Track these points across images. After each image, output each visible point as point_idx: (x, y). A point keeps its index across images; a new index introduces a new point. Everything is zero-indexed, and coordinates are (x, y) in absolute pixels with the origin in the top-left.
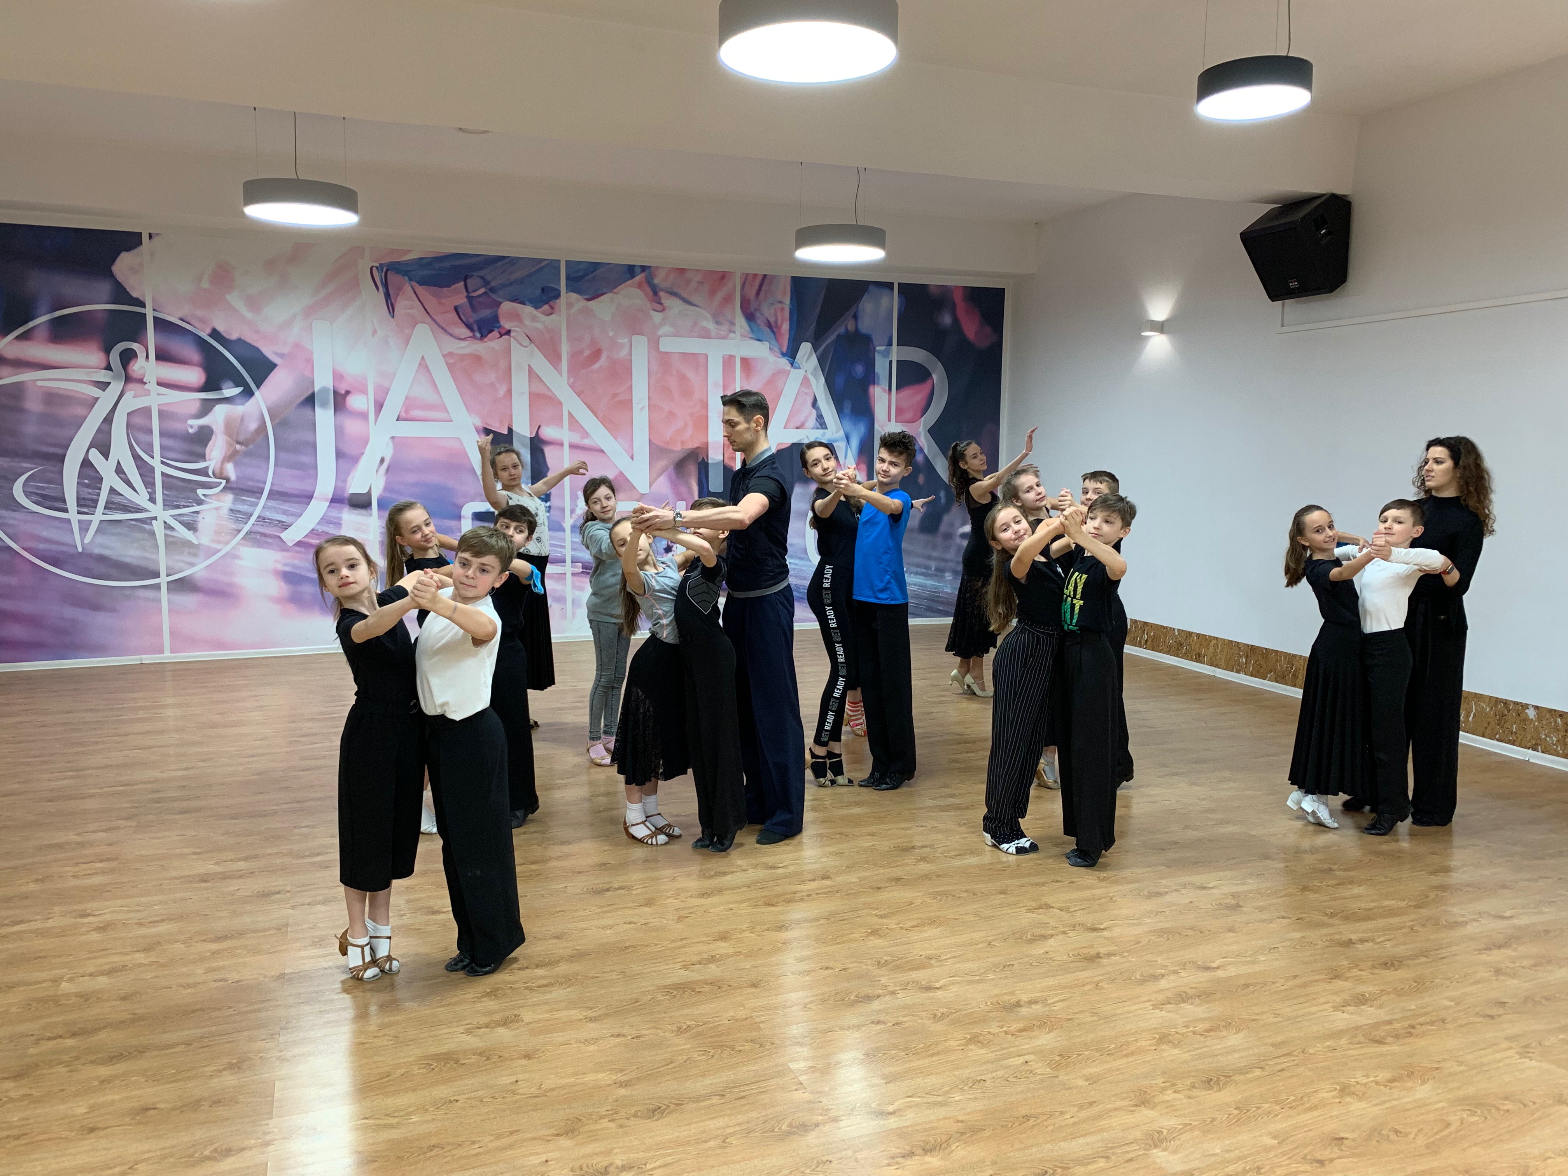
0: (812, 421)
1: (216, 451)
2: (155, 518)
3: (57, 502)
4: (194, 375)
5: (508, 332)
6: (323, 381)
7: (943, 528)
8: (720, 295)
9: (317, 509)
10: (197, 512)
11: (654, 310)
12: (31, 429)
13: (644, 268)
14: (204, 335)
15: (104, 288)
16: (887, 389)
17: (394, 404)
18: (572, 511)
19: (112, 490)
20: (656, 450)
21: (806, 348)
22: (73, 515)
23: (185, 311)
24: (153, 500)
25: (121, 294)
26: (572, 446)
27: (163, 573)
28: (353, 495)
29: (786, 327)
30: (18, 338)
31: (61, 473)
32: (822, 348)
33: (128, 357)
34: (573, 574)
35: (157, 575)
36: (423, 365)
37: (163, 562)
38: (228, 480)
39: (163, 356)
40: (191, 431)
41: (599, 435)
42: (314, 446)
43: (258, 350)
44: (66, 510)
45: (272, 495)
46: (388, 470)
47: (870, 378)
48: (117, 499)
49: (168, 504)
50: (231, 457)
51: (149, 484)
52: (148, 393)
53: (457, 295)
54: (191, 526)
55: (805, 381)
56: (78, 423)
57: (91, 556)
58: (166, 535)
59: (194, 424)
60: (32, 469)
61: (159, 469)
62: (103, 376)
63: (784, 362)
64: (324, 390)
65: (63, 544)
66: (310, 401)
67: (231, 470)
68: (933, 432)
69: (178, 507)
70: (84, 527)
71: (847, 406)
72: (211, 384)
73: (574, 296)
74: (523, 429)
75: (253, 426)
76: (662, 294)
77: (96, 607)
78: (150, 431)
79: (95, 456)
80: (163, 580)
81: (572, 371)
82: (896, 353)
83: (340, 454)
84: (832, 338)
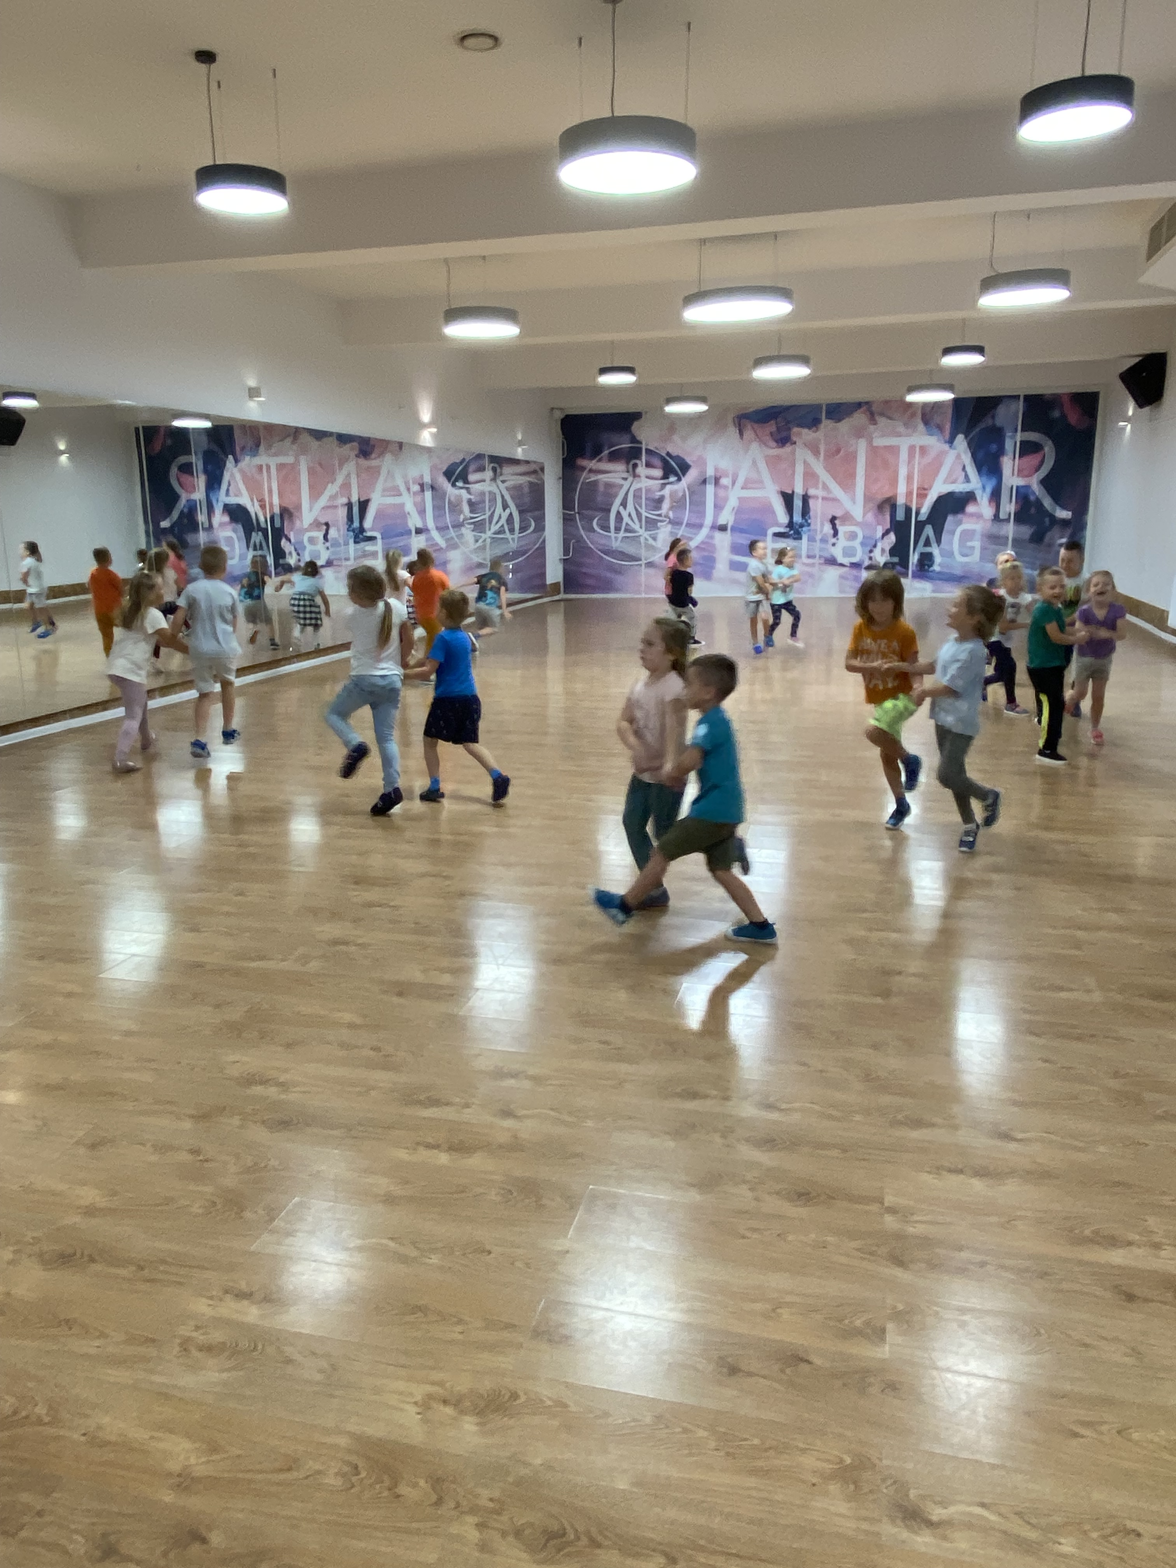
0: (962, 477)
1: (666, 505)
2: (640, 536)
3: (606, 528)
4: (658, 473)
5: (795, 443)
6: (710, 472)
7: (1047, 539)
8: (909, 413)
9: (705, 531)
10: (657, 533)
11: (871, 424)
12: (599, 499)
13: (867, 403)
14: (664, 455)
15: (627, 437)
16: (1012, 457)
17: (740, 481)
18: (821, 531)
19: (627, 524)
20: (867, 498)
21: (960, 438)
22: (612, 534)
23: (656, 445)
24: (641, 527)
25: (634, 440)
26: (824, 499)
27: (643, 559)
28: (720, 525)
29: (948, 427)
30: (598, 461)
31: (609, 517)
32: (971, 436)
33: (635, 466)
34: (820, 564)
35: (640, 560)
36: (754, 462)
37: (643, 553)
38: (669, 518)
39: (648, 465)
40: (657, 497)
41: (837, 491)
42: (704, 503)
43: (684, 460)
44: (610, 532)
45: (688, 525)
46: (736, 514)
47: (1001, 452)
48: (628, 527)
49: (646, 530)
50: (671, 508)
51: (640, 520)
52: (641, 482)
53: (772, 427)
54: (655, 539)
55: (958, 456)
56: (616, 496)
57: (617, 551)
58: (645, 543)
59: (658, 494)
60: (599, 515)
61: (644, 514)
62: (625, 475)
63: (946, 447)
64: (711, 477)
65: (608, 546)
66: (704, 482)
67: (671, 514)
68: (1044, 482)
69: (650, 531)
70: (616, 538)
71: (985, 469)
72: (665, 476)
73: (829, 421)
74: (799, 490)
75: (681, 494)
76: (875, 415)
77: (620, 573)
78: (641, 498)
79: (621, 509)
80: (643, 562)
81: (825, 459)
82: (1019, 437)
83: (716, 506)
84: (978, 430)
